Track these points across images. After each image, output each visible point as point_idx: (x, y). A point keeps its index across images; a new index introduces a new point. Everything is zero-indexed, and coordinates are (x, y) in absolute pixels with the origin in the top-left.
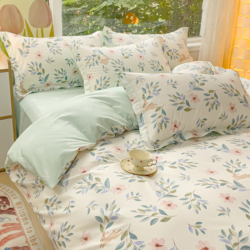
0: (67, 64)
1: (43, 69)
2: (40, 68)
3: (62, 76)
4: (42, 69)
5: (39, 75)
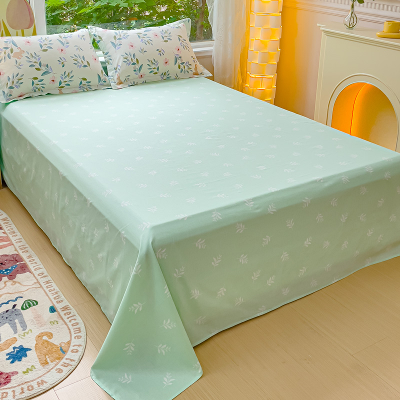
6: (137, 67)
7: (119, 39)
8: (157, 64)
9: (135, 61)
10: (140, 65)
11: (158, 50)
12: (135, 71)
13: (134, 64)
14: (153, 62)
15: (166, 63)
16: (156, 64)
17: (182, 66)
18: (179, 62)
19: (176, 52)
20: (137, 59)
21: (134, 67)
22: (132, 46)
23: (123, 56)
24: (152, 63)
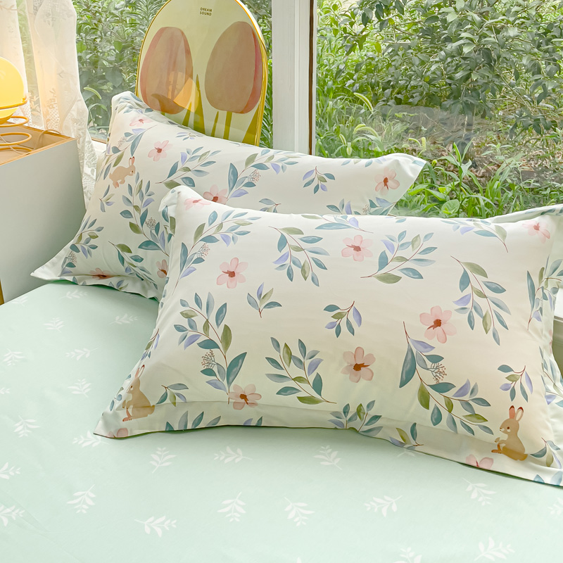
0: (331, 326)
1: (227, 329)
2: (218, 325)
3: (301, 373)
4: (222, 326)
5: (208, 351)
6: (222, 359)
7: (210, 239)
8: (313, 367)
9: (216, 334)
10: (232, 353)
11: (330, 308)
12: (208, 372)
13: (209, 344)
14: (296, 352)
15: (358, 367)
16: (307, 363)
17: (437, 399)
18: (425, 376)
19: (420, 332)
20: (226, 328)
21: (208, 359)
22: (232, 274)
23: (183, 303)
24: (290, 356)
